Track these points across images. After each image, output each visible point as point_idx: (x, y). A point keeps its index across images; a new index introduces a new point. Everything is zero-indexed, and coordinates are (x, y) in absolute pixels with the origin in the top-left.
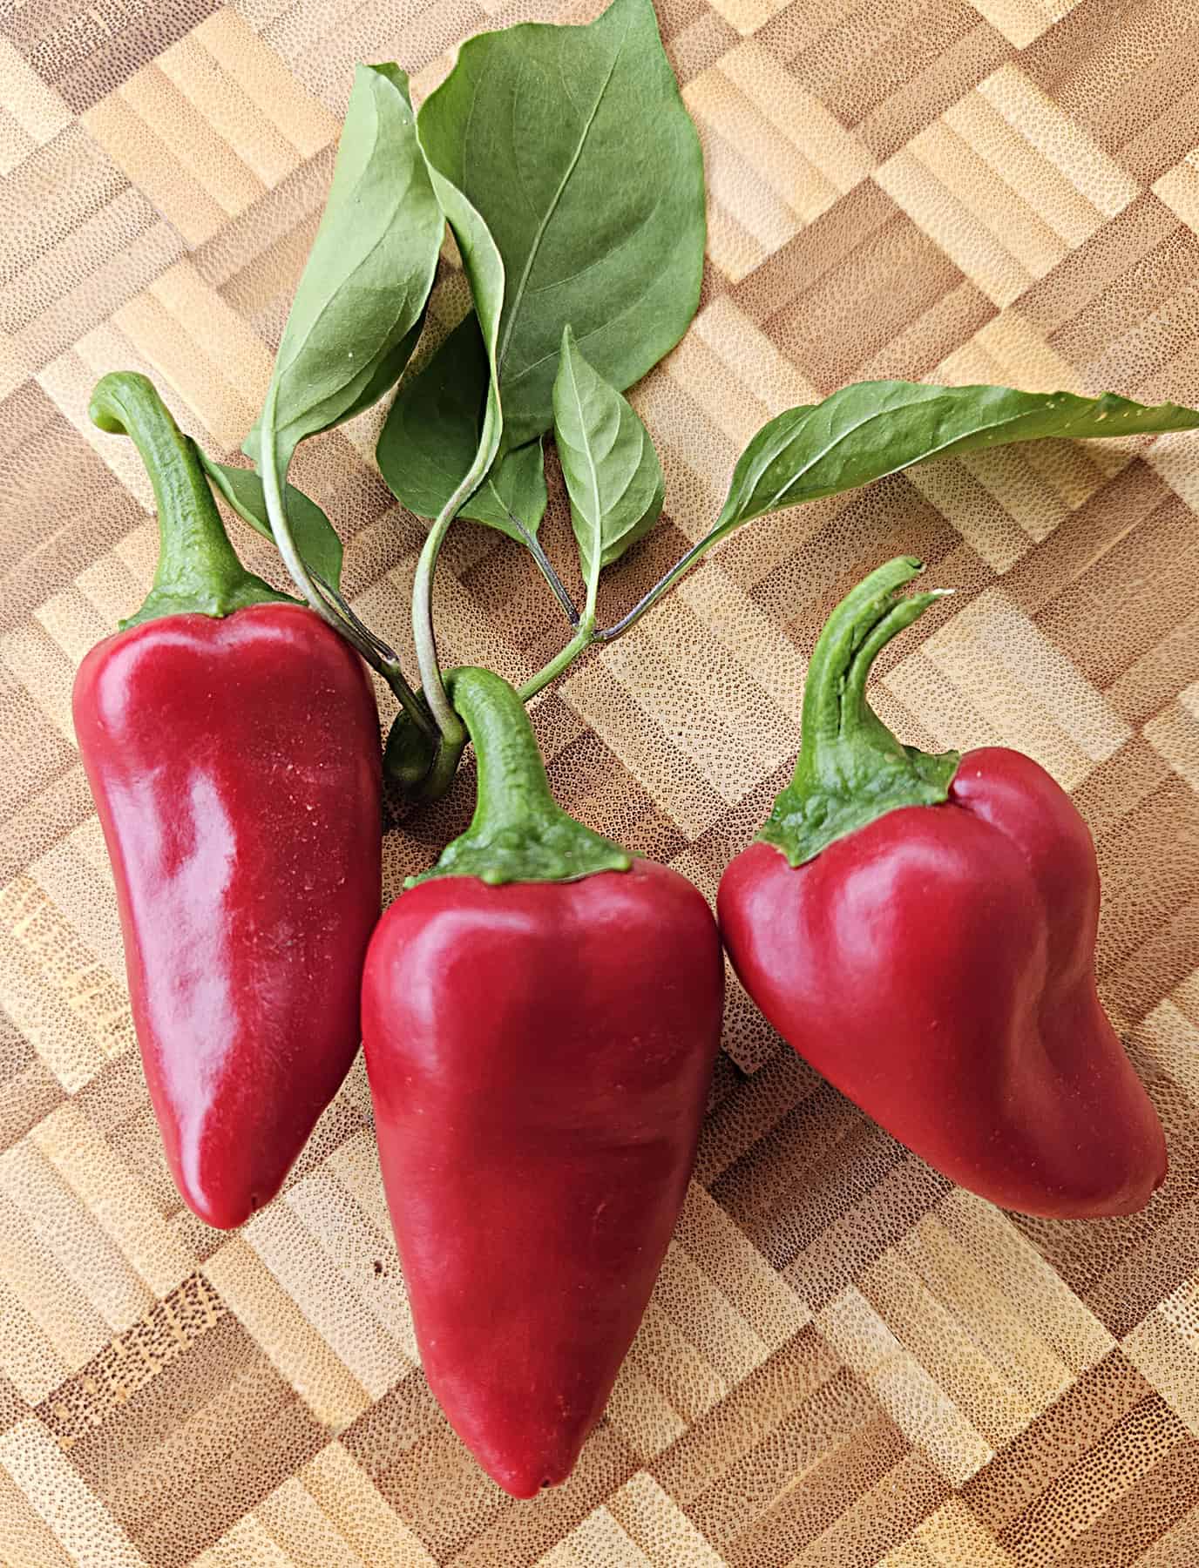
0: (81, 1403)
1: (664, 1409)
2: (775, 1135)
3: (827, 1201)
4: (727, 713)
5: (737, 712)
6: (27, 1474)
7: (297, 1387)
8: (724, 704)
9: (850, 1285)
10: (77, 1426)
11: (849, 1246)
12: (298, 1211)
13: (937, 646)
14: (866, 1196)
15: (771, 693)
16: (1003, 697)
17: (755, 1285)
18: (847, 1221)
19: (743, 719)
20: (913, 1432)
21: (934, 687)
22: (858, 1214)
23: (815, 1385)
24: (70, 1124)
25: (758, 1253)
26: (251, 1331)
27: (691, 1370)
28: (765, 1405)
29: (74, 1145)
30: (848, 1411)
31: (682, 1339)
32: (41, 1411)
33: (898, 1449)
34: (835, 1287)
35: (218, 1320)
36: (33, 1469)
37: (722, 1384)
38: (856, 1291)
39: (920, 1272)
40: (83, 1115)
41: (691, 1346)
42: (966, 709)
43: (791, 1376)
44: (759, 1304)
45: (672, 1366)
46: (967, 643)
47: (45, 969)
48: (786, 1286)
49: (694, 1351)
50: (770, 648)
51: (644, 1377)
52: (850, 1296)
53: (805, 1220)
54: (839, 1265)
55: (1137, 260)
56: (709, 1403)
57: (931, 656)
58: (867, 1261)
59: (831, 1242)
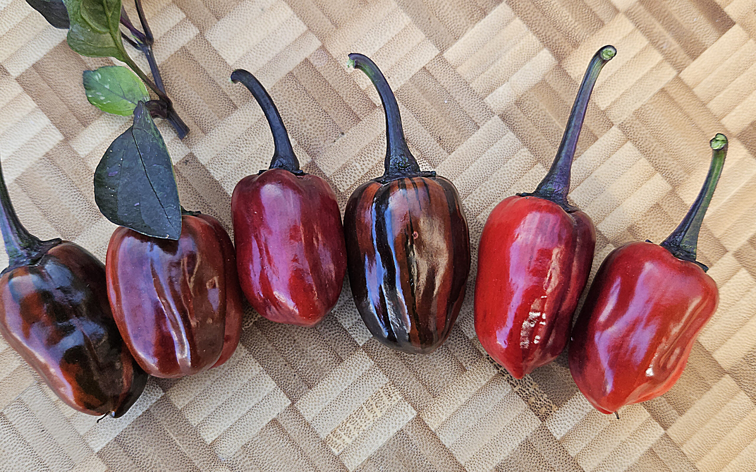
0: (539, 402)
10: (548, 404)
24: (429, 413)
29: (438, 411)
32: (543, 419)
34: (485, 107)
37: (522, 150)
40: (425, 408)
47: (365, 428)
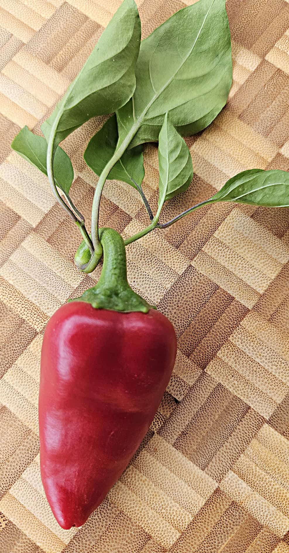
1: (171, 529)
2: (193, 421)
3: (216, 442)
4: (149, 271)
5: (153, 270)
7: (38, 544)
8: (147, 268)
9: (230, 471)
11: (227, 457)
12: (27, 480)
13: (219, 233)
14: (230, 438)
15: (164, 261)
16: (246, 247)
17: (196, 477)
18: (225, 448)
19: (155, 272)
20: (262, 521)
21: (221, 248)
22: (229, 444)
23: (224, 510)
25: (194, 465)
26: (18, 527)
27: (178, 513)
28: (207, 521)
30: (237, 517)
31: (173, 502)
33: (258, 528)
35: (6, 524)
38: (233, 472)
39: (254, 461)
41: (176, 504)
42: (234, 254)
43: (215, 508)
44: (198, 484)
45: (171, 512)
46: (230, 230)
48: (207, 476)
49: (178, 505)
50: (160, 245)
51: (162, 519)
52: (230, 475)
53: (209, 450)
54: (224, 464)
55: (264, 84)
56: (187, 524)
57: (218, 237)
58: (234, 461)
59: (220, 456)
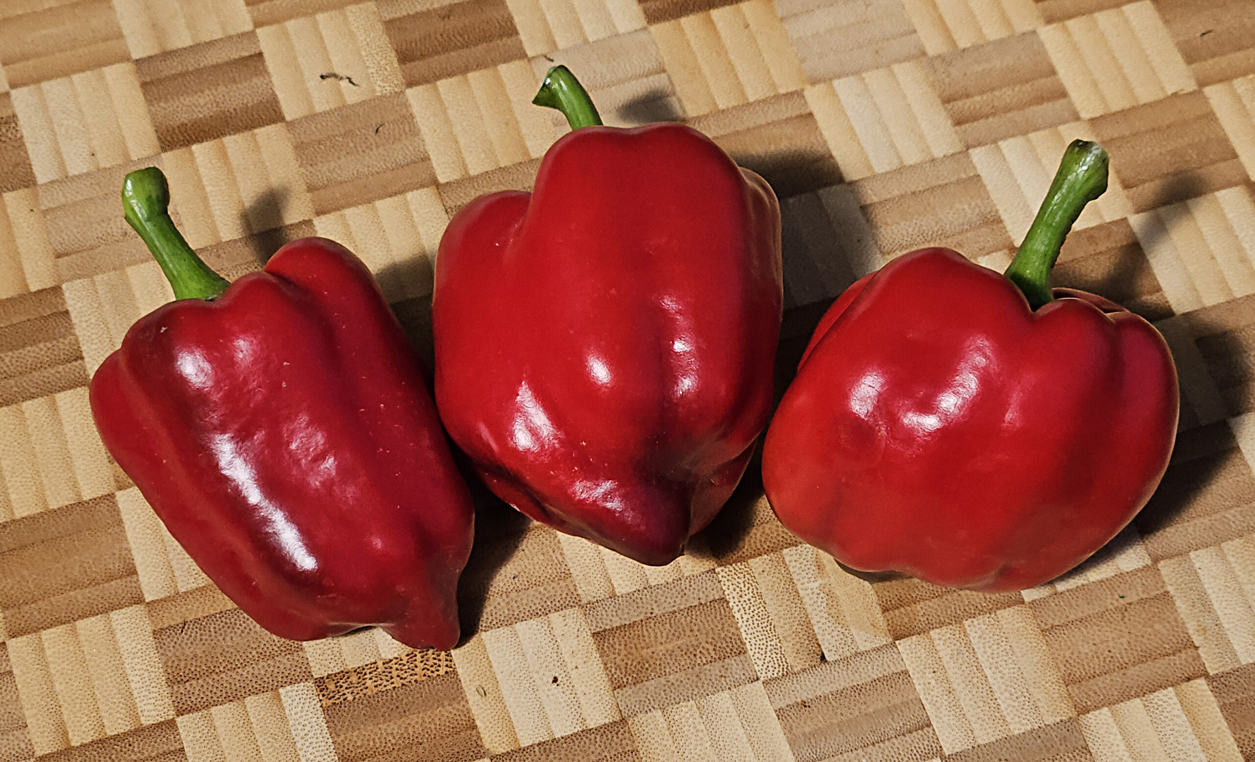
6: (295, 710)
36: (299, 709)
